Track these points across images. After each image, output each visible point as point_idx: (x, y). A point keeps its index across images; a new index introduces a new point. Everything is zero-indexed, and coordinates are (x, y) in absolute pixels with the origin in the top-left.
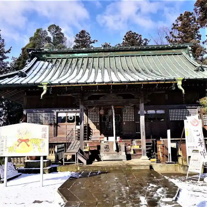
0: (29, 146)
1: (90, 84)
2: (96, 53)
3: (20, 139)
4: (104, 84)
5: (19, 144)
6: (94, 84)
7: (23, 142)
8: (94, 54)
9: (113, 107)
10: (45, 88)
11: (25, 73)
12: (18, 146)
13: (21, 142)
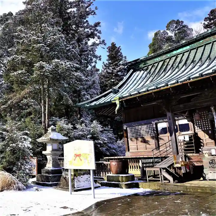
0: (81, 160)
1: (162, 88)
2: (201, 41)
3: (75, 155)
4: (179, 83)
5: (75, 159)
6: (166, 87)
7: (78, 157)
8: (198, 43)
9: (212, 108)
10: (117, 102)
11: (118, 89)
12: (75, 160)
13: (76, 157)
